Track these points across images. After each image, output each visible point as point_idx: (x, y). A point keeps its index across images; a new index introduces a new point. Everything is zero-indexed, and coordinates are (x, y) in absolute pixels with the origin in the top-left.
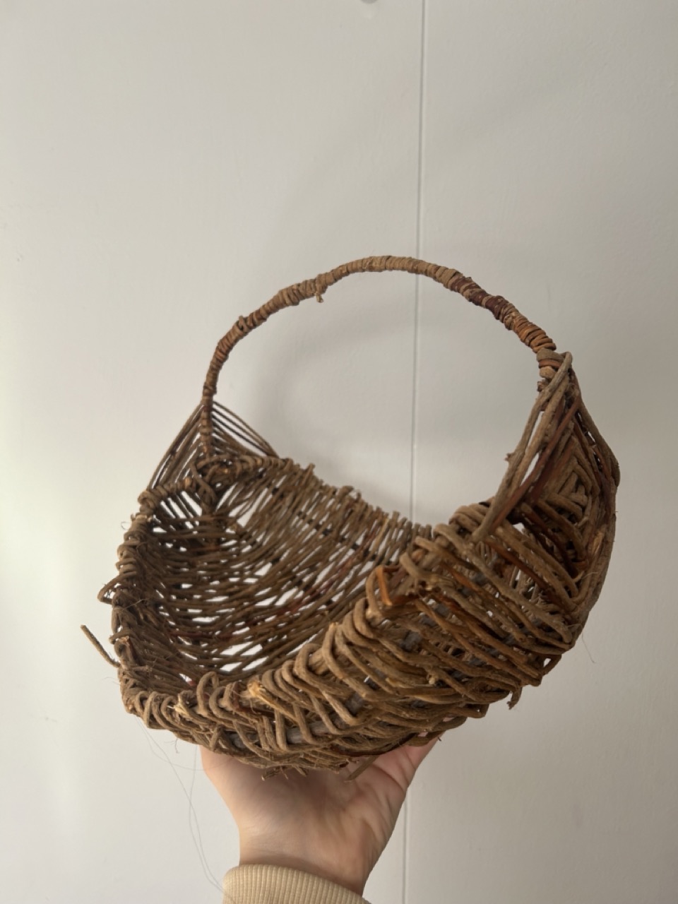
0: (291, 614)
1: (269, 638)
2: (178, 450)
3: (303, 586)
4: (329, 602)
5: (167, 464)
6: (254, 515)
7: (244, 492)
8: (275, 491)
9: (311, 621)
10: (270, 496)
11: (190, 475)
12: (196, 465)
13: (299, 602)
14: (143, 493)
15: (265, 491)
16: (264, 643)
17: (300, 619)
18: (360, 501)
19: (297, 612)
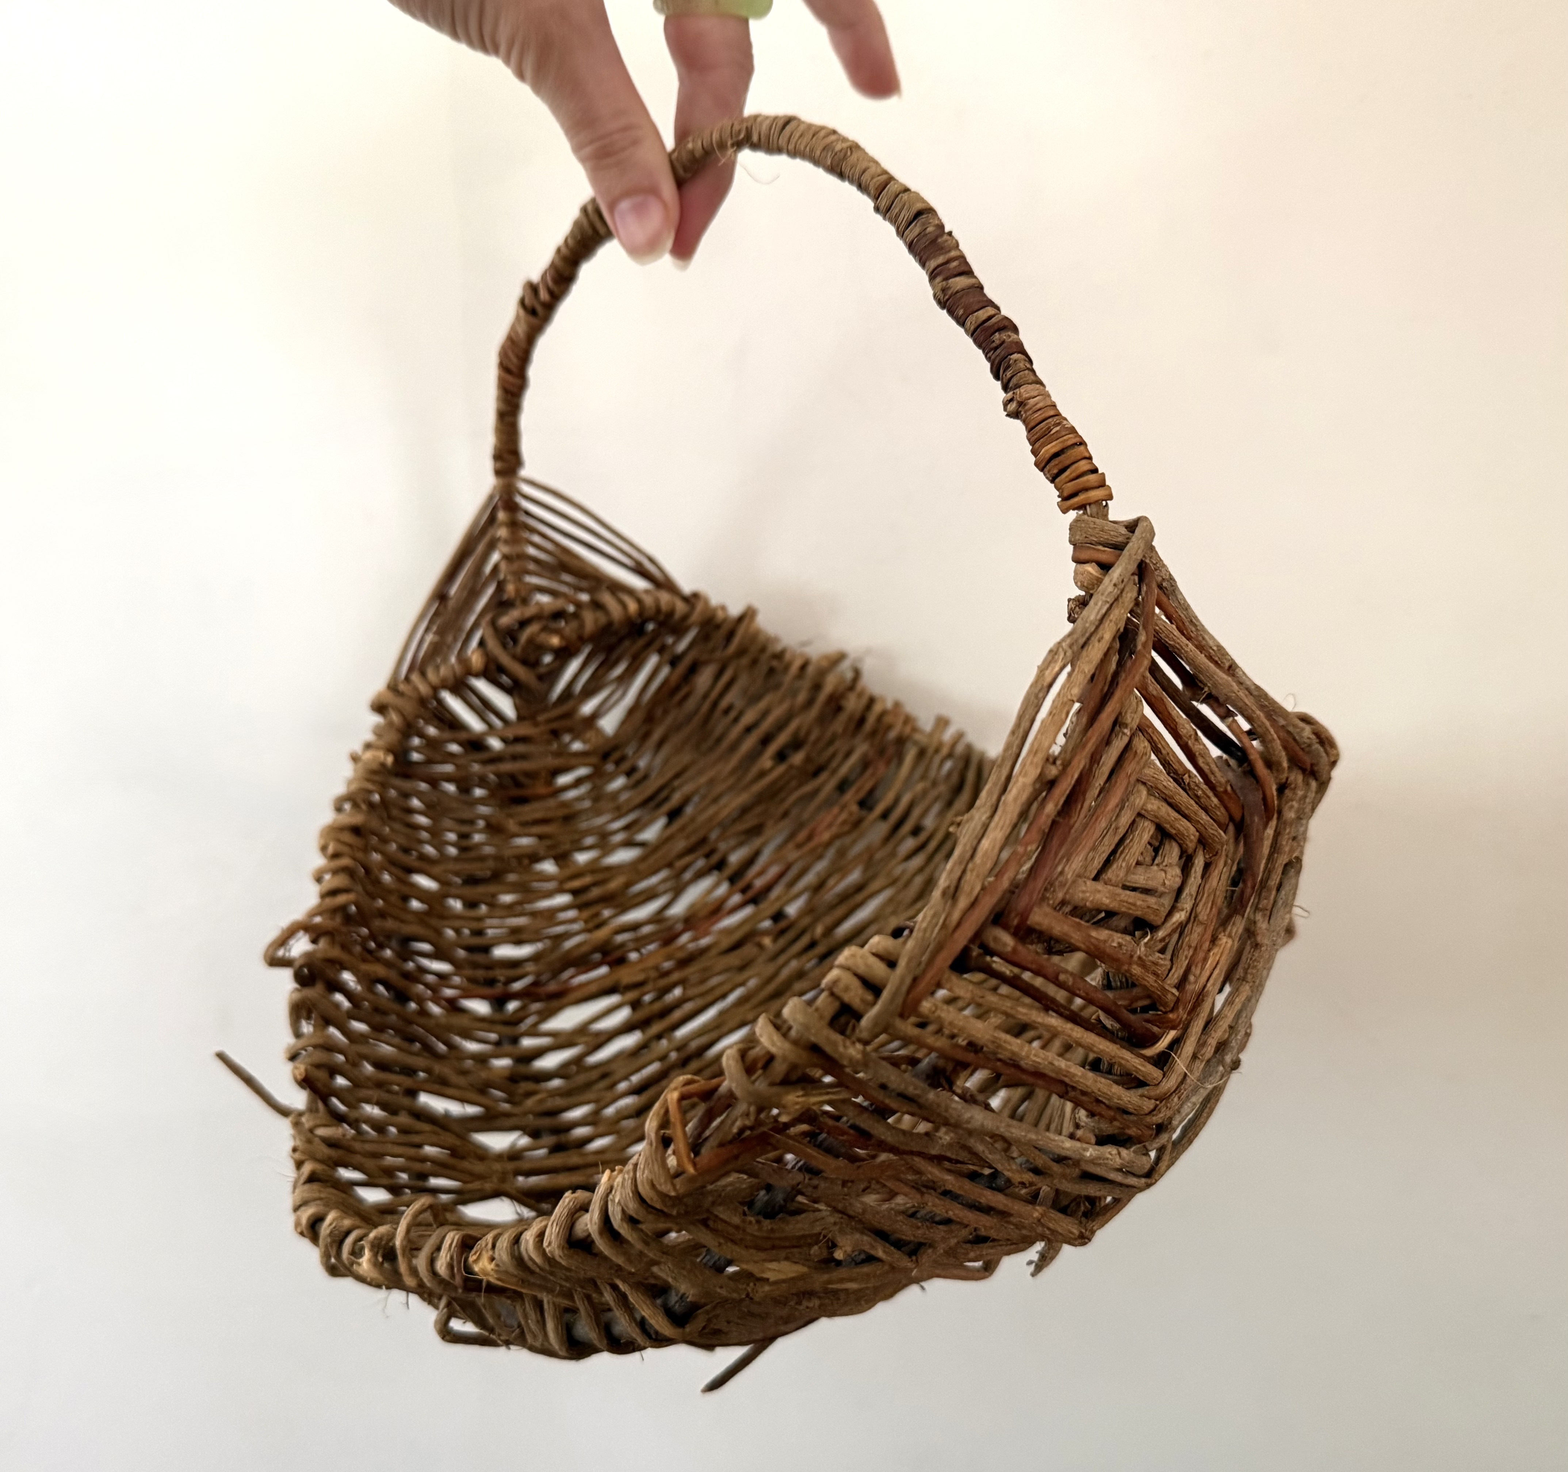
0: (695, 939)
1: (645, 994)
2: (453, 590)
3: (728, 871)
4: (778, 916)
5: (431, 622)
6: (631, 712)
7: (607, 665)
8: (674, 662)
9: (734, 959)
10: (665, 671)
11: (482, 643)
12: (493, 623)
13: (717, 910)
14: (380, 695)
15: (653, 660)
16: (635, 1005)
17: (714, 952)
18: (859, 687)
19: (706, 934)
